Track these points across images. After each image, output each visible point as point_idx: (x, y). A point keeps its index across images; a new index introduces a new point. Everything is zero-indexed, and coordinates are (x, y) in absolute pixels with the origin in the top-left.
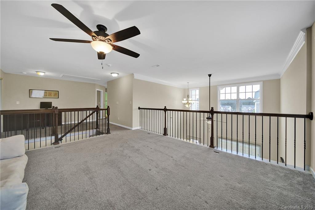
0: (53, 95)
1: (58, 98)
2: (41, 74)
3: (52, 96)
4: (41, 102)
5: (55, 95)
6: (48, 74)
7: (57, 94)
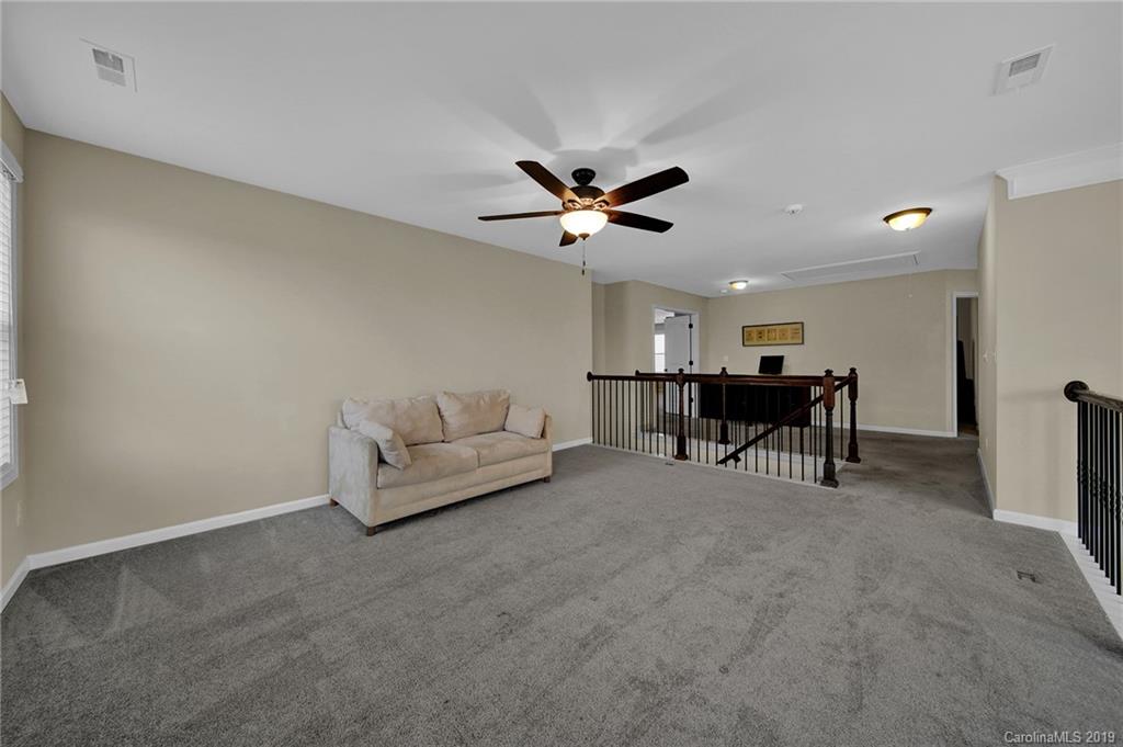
0: (789, 334)
1: (803, 343)
2: (740, 286)
3: (786, 339)
4: (762, 358)
5: (795, 333)
6: (753, 281)
7: (797, 332)
